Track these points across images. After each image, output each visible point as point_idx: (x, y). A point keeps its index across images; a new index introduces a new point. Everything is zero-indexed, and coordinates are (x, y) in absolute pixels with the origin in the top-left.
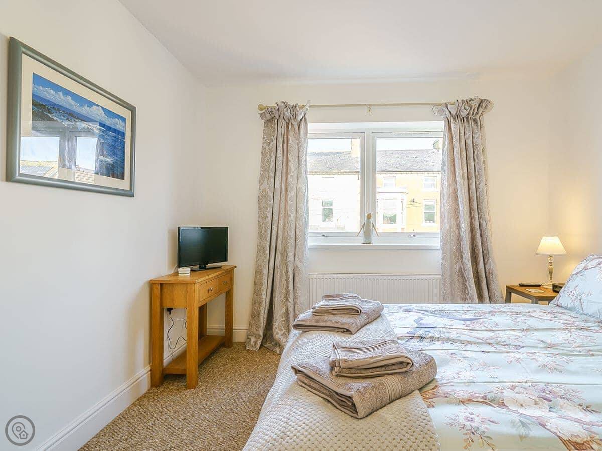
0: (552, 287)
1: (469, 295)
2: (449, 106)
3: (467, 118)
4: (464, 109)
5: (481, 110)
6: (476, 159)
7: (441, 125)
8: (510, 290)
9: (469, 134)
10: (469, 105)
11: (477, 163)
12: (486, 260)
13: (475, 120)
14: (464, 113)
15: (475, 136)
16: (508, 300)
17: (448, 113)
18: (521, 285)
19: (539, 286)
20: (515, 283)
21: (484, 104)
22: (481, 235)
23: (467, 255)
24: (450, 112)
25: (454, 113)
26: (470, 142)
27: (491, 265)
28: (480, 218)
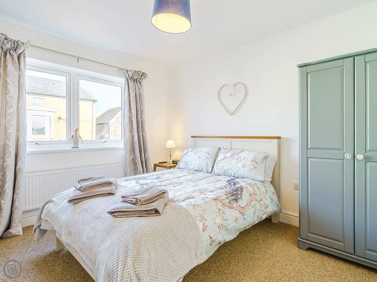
0: (172, 162)
1: (139, 171)
2: (129, 72)
3: (136, 80)
4: (136, 75)
5: (142, 78)
6: (141, 102)
7: (123, 80)
8: (156, 166)
9: (137, 88)
10: (138, 74)
11: (141, 104)
12: (145, 153)
13: (140, 82)
14: (135, 78)
15: (140, 90)
16: (155, 170)
17: (127, 75)
18: (160, 163)
19: (166, 162)
20: (157, 163)
21: (144, 75)
22: (143, 140)
23: (137, 151)
24: (128, 75)
25: (130, 76)
26: (138, 93)
27: (147, 155)
28: (143, 132)
